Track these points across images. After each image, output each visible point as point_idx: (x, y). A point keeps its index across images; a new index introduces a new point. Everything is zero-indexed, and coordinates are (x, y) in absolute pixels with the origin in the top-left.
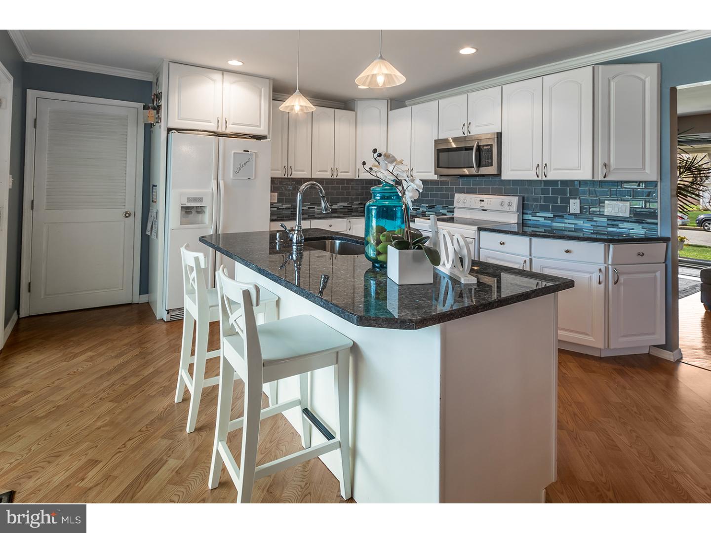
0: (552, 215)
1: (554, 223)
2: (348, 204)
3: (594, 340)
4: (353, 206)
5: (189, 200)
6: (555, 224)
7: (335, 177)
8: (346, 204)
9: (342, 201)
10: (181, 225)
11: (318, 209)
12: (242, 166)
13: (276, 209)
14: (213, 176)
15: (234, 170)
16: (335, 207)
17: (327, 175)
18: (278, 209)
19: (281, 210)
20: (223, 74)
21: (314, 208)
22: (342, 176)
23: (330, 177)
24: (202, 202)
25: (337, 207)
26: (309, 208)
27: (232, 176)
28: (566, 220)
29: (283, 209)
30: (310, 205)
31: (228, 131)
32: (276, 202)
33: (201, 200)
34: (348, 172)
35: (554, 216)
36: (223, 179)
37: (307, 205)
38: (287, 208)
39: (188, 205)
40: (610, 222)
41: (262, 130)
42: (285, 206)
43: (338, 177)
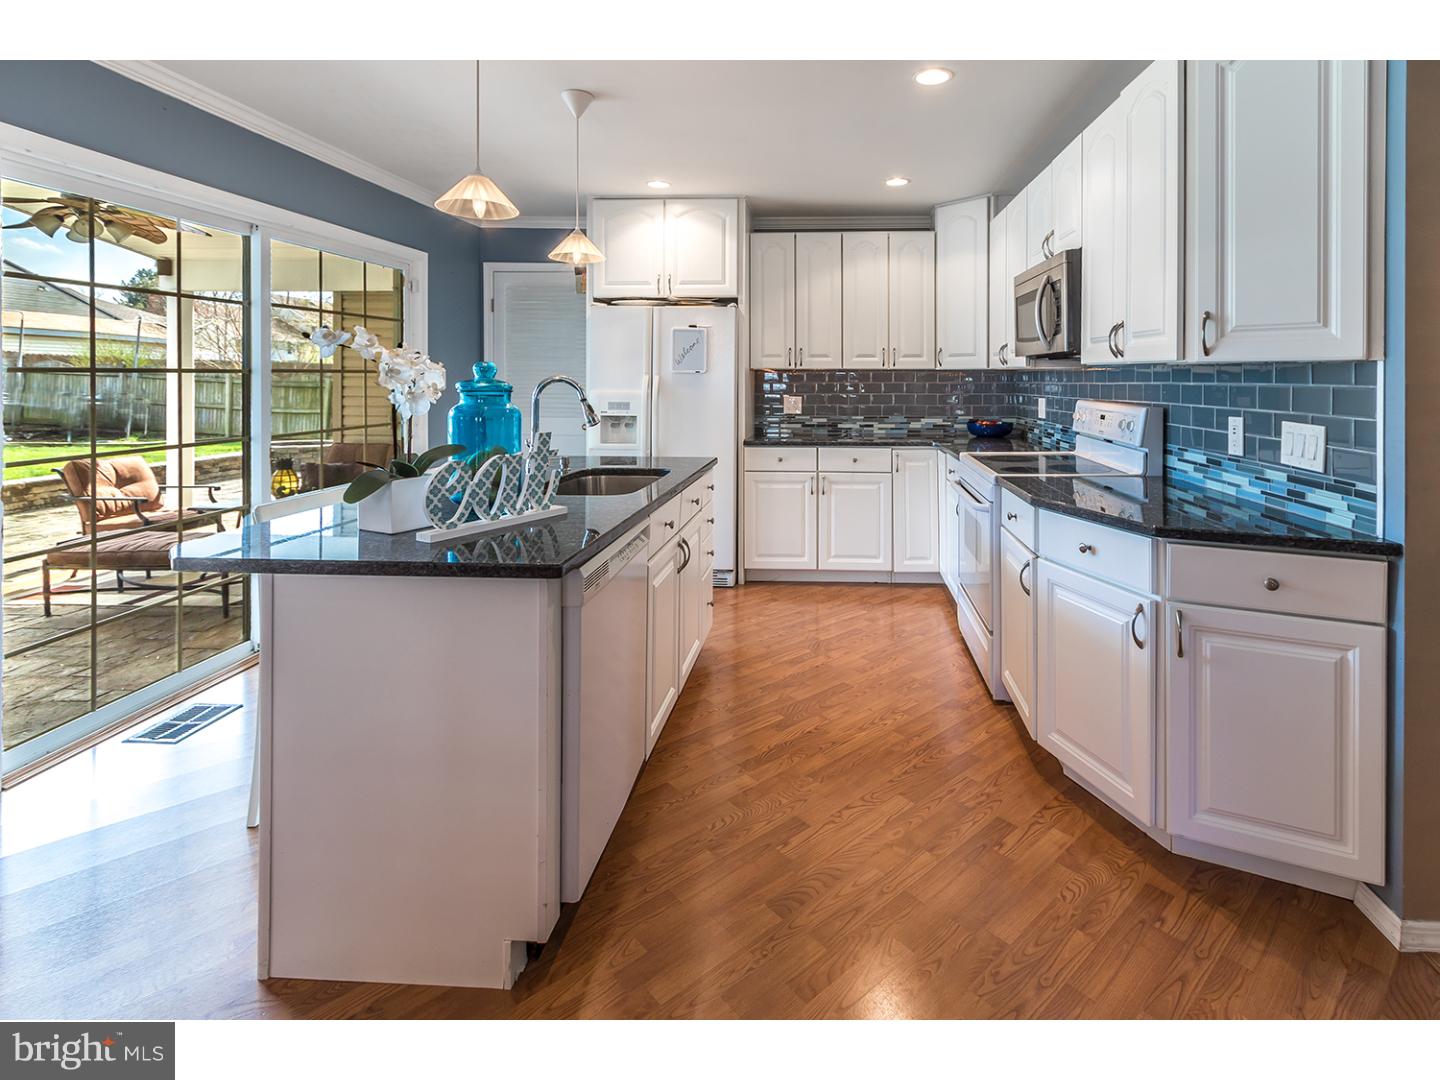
0: (1205, 457)
1: (1208, 481)
2: (944, 421)
3: (1132, 796)
4: (956, 426)
5: (612, 405)
6: (1211, 485)
7: (892, 367)
8: (939, 421)
9: (931, 415)
10: (603, 442)
11: (879, 429)
12: (686, 352)
13: (799, 426)
14: (644, 368)
15: (674, 358)
16: (914, 425)
17: (874, 363)
18: (804, 425)
19: (809, 428)
20: (665, 204)
21: (872, 426)
22: (904, 364)
23: (881, 367)
24: (628, 408)
25: (919, 426)
26: (861, 426)
27: (671, 368)
28: (1224, 473)
29: (813, 426)
30: (864, 421)
31: (673, 296)
32: (799, 412)
33: (626, 406)
34: (919, 356)
35: (1208, 460)
36: (659, 374)
37: (858, 420)
38: (820, 425)
39: (610, 413)
40: (1292, 486)
41: (728, 289)
42: (815, 421)
43: (896, 367)
